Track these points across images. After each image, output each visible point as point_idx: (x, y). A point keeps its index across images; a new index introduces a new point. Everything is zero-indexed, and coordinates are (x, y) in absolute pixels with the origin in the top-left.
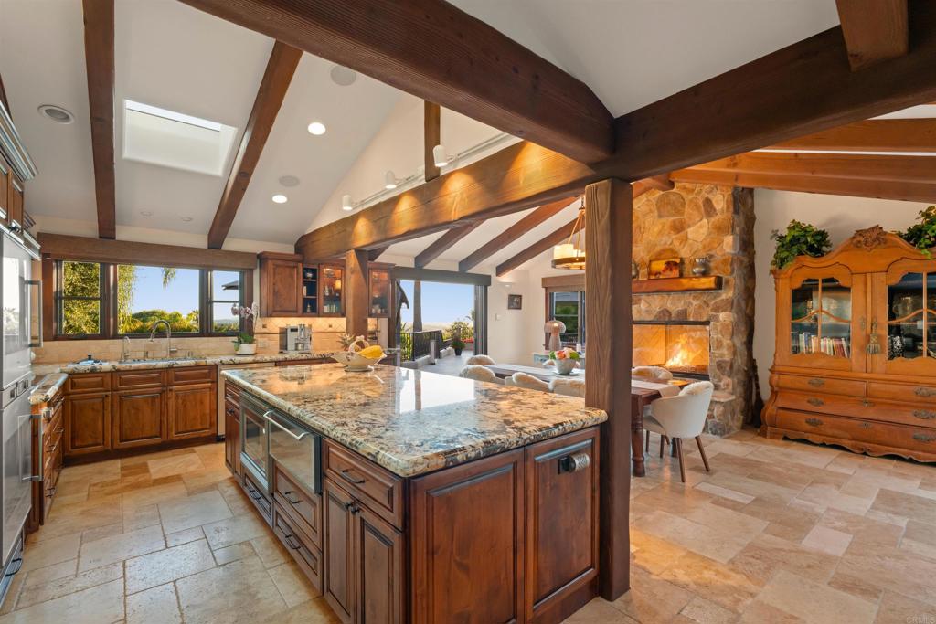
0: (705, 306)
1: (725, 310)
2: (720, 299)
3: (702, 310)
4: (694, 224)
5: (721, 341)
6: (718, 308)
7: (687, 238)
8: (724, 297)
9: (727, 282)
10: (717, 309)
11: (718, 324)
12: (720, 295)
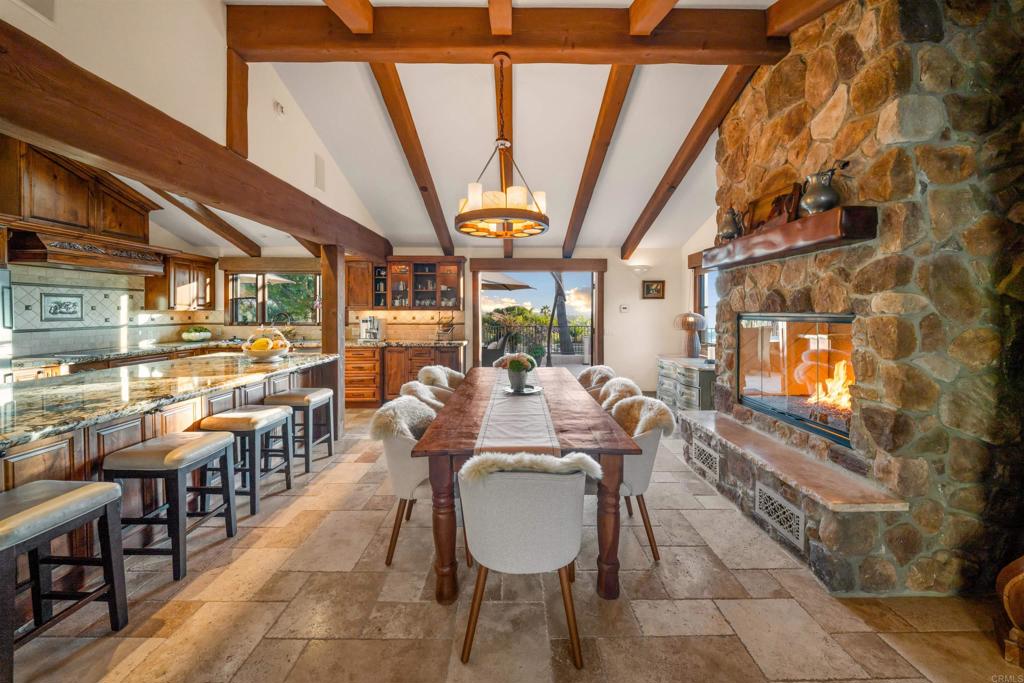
0: (840, 280)
1: (881, 288)
2: (869, 262)
3: (834, 290)
4: (822, 104)
5: (872, 362)
6: (868, 281)
7: (811, 140)
8: (879, 255)
9: (888, 217)
10: (864, 287)
11: (868, 320)
12: (870, 252)
